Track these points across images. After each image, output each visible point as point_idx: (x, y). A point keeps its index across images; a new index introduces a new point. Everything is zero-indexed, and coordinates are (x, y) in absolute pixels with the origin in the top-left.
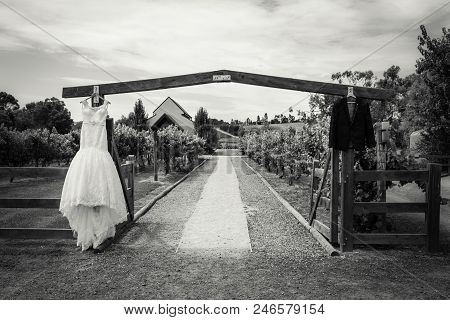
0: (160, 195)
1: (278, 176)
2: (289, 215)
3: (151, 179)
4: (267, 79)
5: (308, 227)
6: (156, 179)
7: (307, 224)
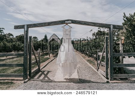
0: (50, 61)
1: (85, 55)
2: (90, 67)
3: (48, 56)
4: (84, 22)
5: (97, 72)
6: (49, 56)
7: (96, 70)
